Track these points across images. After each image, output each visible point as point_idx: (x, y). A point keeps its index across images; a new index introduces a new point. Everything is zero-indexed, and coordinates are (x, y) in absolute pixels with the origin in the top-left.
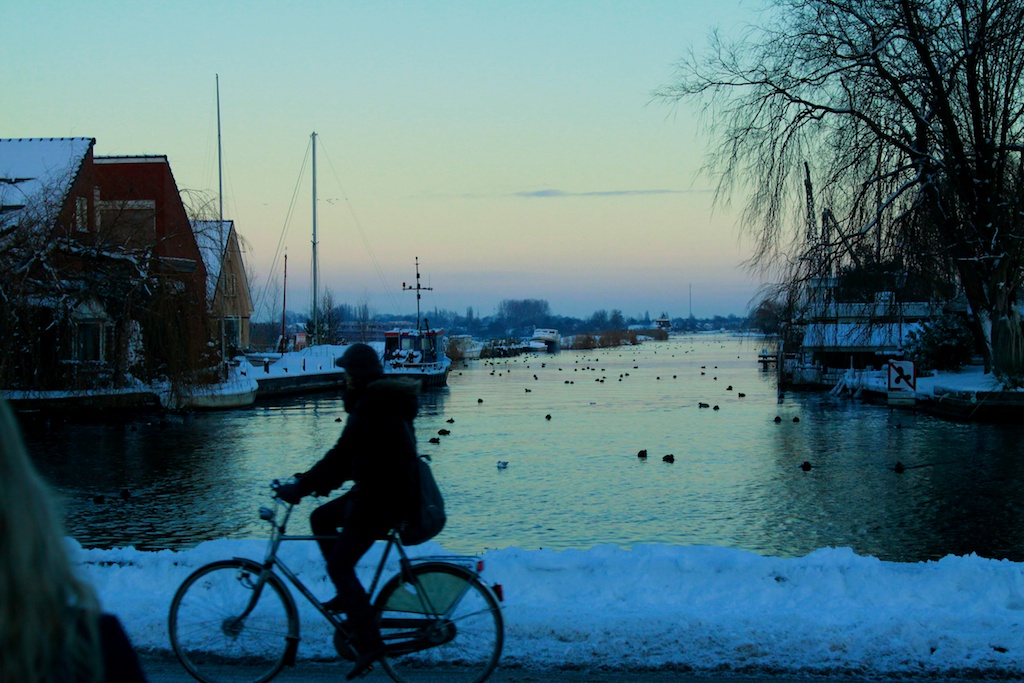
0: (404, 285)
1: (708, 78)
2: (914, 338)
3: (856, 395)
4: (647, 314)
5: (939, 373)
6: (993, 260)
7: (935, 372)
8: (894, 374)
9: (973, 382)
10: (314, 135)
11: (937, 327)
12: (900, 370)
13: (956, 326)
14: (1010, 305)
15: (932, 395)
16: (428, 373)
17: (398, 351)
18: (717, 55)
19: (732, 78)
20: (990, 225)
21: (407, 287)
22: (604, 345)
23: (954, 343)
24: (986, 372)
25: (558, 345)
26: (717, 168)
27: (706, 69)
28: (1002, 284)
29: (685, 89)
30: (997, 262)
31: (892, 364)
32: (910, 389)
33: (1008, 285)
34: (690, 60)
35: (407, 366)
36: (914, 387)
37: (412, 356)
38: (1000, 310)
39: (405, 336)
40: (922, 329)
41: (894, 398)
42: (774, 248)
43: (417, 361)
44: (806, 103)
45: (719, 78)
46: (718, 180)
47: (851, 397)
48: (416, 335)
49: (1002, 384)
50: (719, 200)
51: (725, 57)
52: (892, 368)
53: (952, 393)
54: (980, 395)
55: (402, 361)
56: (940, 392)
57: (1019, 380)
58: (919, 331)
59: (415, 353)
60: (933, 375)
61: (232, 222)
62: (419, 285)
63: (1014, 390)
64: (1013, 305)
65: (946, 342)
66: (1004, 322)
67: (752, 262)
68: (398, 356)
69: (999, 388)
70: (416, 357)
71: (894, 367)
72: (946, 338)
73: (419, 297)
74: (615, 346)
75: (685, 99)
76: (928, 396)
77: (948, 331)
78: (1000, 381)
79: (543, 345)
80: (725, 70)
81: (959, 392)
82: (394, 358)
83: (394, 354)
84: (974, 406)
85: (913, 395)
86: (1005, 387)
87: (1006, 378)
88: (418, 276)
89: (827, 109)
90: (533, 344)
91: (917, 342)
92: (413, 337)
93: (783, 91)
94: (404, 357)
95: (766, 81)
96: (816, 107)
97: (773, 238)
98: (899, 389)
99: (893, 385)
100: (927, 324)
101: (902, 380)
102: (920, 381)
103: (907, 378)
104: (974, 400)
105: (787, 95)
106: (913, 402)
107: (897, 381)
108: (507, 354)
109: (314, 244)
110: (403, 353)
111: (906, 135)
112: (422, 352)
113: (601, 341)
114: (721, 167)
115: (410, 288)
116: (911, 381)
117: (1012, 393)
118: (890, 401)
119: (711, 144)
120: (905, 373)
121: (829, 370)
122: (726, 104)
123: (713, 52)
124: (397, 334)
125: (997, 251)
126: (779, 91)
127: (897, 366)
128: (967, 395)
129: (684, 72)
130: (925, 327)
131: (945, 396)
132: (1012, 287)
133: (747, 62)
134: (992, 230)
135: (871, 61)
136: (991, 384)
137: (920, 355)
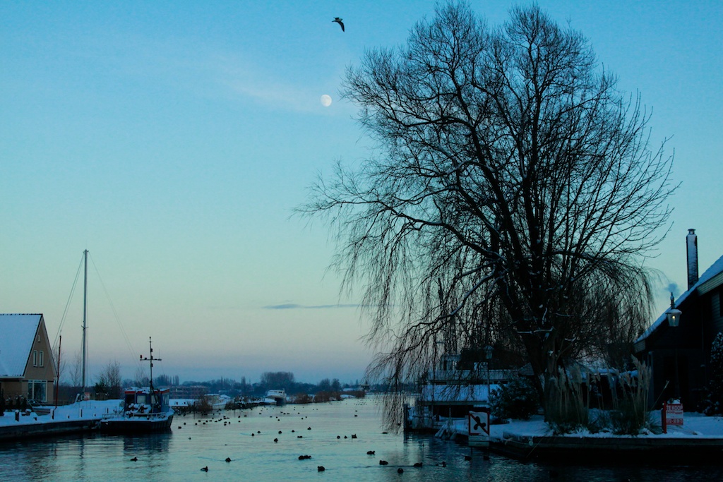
0: (141, 357)
1: (334, 198)
2: (496, 395)
3: (452, 437)
4: (357, 381)
5: (513, 421)
6: (544, 333)
7: (510, 420)
8: (473, 423)
9: (532, 429)
10: (86, 252)
11: (511, 386)
12: (477, 419)
13: (525, 386)
14: (558, 368)
15: (502, 439)
16: (152, 421)
17: (132, 404)
18: (341, 181)
19: (352, 198)
20: (541, 306)
21: (143, 358)
22: (317, 401)
23: (523, 399)
24: (545, 421)
25: (284, 401)
26: (342, 266)
27: (332, 191)
28: (552, 352)
29: (318, 206)
30: (547, 335)
31: (471, 415)
32: (485, 434)
33: (556, 352)
34: (321, 185)
35: (139, 416)
36: (488, 432)
37: (142, 408)
38: (551, 372)
39: (140, 393)
40: (500, 388)
41: (473, 441)
42: (385, 327)
43: (146, 412)
44: (409, 218)
45: (342, 198)
46: (343, 274)
47: (448, 439)
48: (148, 393)
49: (553, 431)
50: (344, 290)
51: (347, 183)
52: (471, 418)
53: (515, 437)
54: (536, 439)
55: (135, 412)
56: (507, 436)
57: (565, 427)
58: (499, 389)
59: (145, 406)
60: (509, 422)
61: (42, 315)
62: (152, 357)
63: (561, 436)
64: (559, 369)
65: (518, 398)
66: (553, 381)
67: (368, 337)
68: (133, 408)
69: (550, 434)
70: (146, 409)
71: (473, 417)
72: (518, 395)
73: (152, 365)
74: (325, 401)
75: (318, 213)
76: (499, 440)
77: (519, 389)
78: (551, 428)
79: (273, 401)
80: (346, 192)
81: (520, 437)
82: (129, 410)
83: (130, 407)
84: (531, 448)
85: (488, 439)
86: (555, 433)
87: (555, 426)
88: (151, 350)
89: (425, 223)
90: (267, 400)
91: (498, 398)
92: (145, 394)
93: (391, 208)
94: (137, 409)
95: (378, 201)
96: (416, 221)
97: (385, 319)
98: (477, 434)
99: (473, 431)
100: (505, 385)
101: (479, 427)
102: (493, 428)
103: (483, 425)
104: (531, 443)
105: (395, 212)
106: (488, 444)
107: (476, 428)
108: (245, 407)
109: (84, 329)
110: (136, 406)
111: (484, 243)
112: (152, 405)
113: (316, 398)
114: (345, 265)
115: (146, 359)
116: (486, 428)
117: (561, 437)
118: (470, 443)
119: (339, 248)
120: (482, 422)
121: (441, 418)
122: (348, 218)
123: (337, 178)
124: (134, 392)
125: (547, 326)
126: (388, 208)
127: (475, 416)
128: (526, 439)
129: (317, 193)
130: (503, 387)
131: (510, 440)
132: (559, 355)
133: (364, 186)
134: (543, 310)
135: (456, 187)
136: (545, 430)
137: (500, 408)
